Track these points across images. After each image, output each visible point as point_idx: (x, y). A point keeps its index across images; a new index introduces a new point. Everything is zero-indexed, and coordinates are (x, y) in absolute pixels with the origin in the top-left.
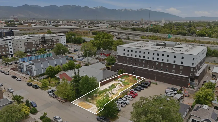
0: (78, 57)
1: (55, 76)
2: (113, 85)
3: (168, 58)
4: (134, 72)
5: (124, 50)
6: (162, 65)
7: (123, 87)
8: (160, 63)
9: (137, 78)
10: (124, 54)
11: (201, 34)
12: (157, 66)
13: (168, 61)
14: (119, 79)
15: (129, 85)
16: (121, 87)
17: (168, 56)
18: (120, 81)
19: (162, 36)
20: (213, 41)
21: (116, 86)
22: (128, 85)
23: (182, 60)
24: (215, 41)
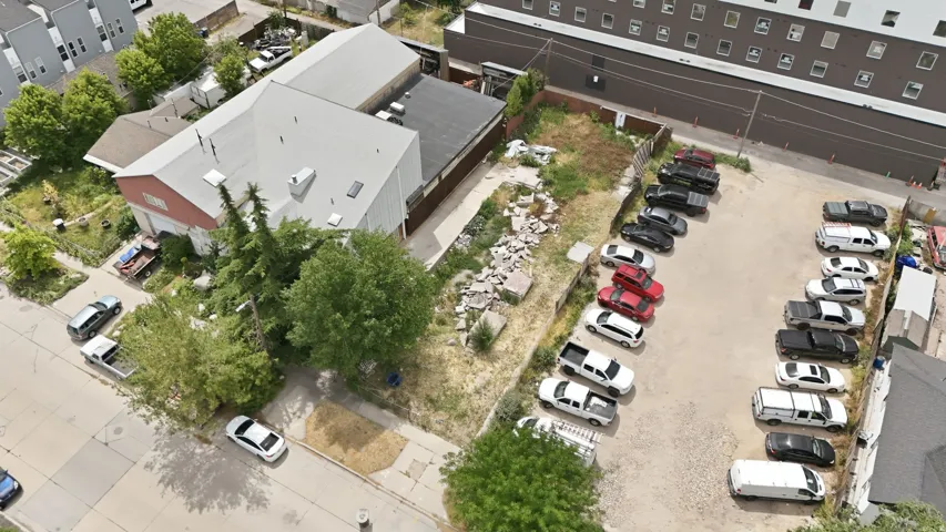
1: (86, 158)
2: (488, 209)
4: (596, 79)
6: (795, 36)
7: (552, 221)
9: (620, 122)
14: (515, 147)
15: (586, 193)
16: (543, 228)
18: (528, 162)
21: (506, 213)
22: (581, 197)
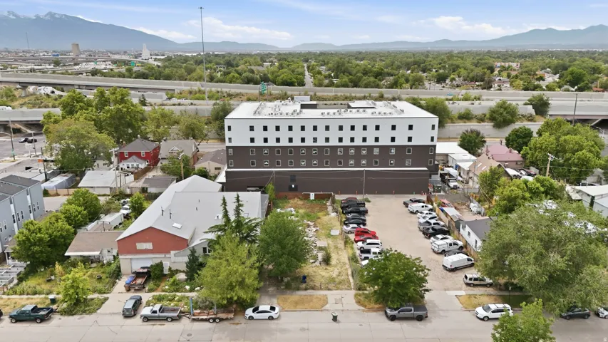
0: (44, 178)
1: (66, 254)
3: (377, 134)
4: (293, 186)
5: (252, 128)
6: (364, 152)
7: (316, 227)
8: (358, 148)
9: (312, 198)
10: (252, 140)
11: (286, 81)
12: (352, 157)
13: (377, 139)
16: (314, 229)
17: (377, 128)
19: (224, 90)
20: (342, 94)
23: (410, 133)
24: (348, 95)
